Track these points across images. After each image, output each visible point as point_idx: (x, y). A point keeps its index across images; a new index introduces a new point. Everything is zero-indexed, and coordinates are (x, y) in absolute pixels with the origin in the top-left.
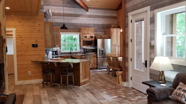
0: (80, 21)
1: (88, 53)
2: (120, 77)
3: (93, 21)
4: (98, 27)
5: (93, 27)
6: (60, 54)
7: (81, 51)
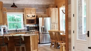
0: (23, 2)
1: (31, 30)
2: (64, 47)
3: (34, 2)
4: (39, 7)
5: (35, 7)
6: (7, 31)
7: (25, 28)
